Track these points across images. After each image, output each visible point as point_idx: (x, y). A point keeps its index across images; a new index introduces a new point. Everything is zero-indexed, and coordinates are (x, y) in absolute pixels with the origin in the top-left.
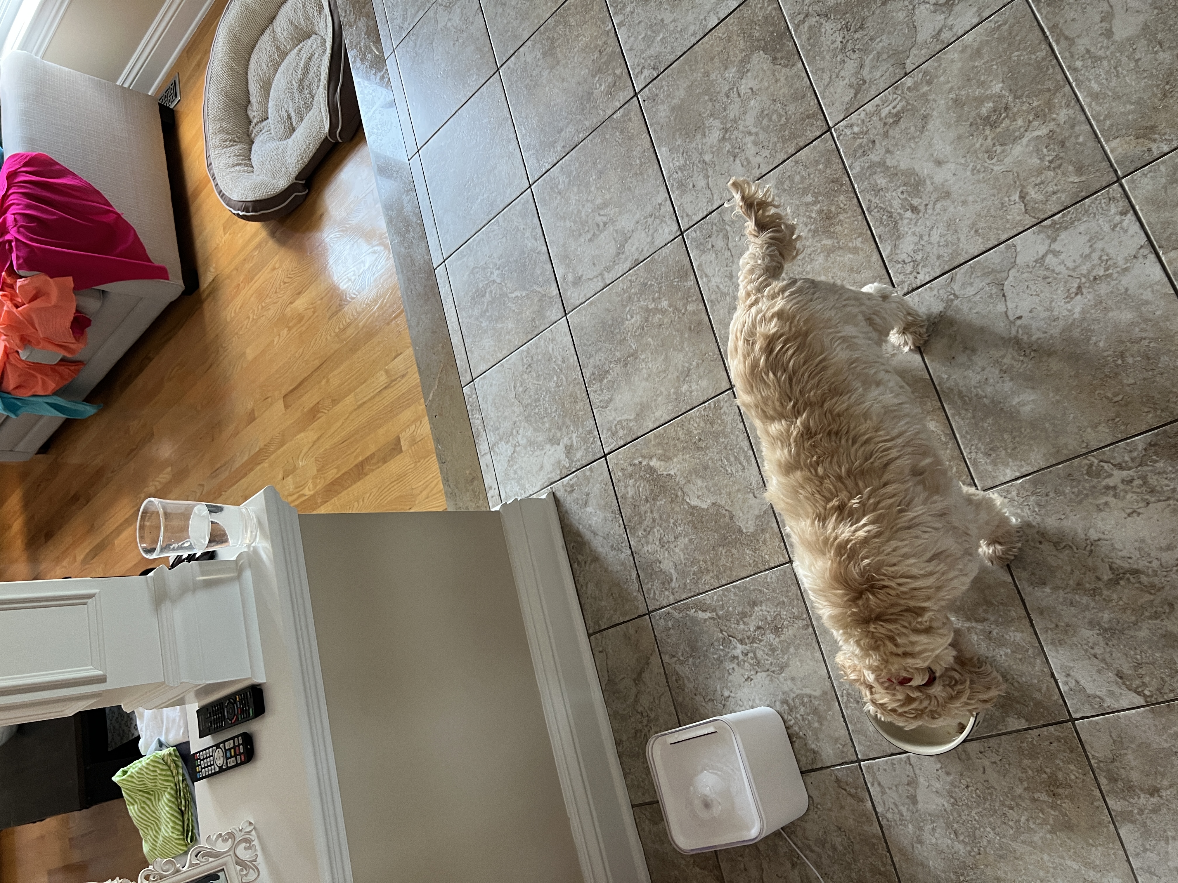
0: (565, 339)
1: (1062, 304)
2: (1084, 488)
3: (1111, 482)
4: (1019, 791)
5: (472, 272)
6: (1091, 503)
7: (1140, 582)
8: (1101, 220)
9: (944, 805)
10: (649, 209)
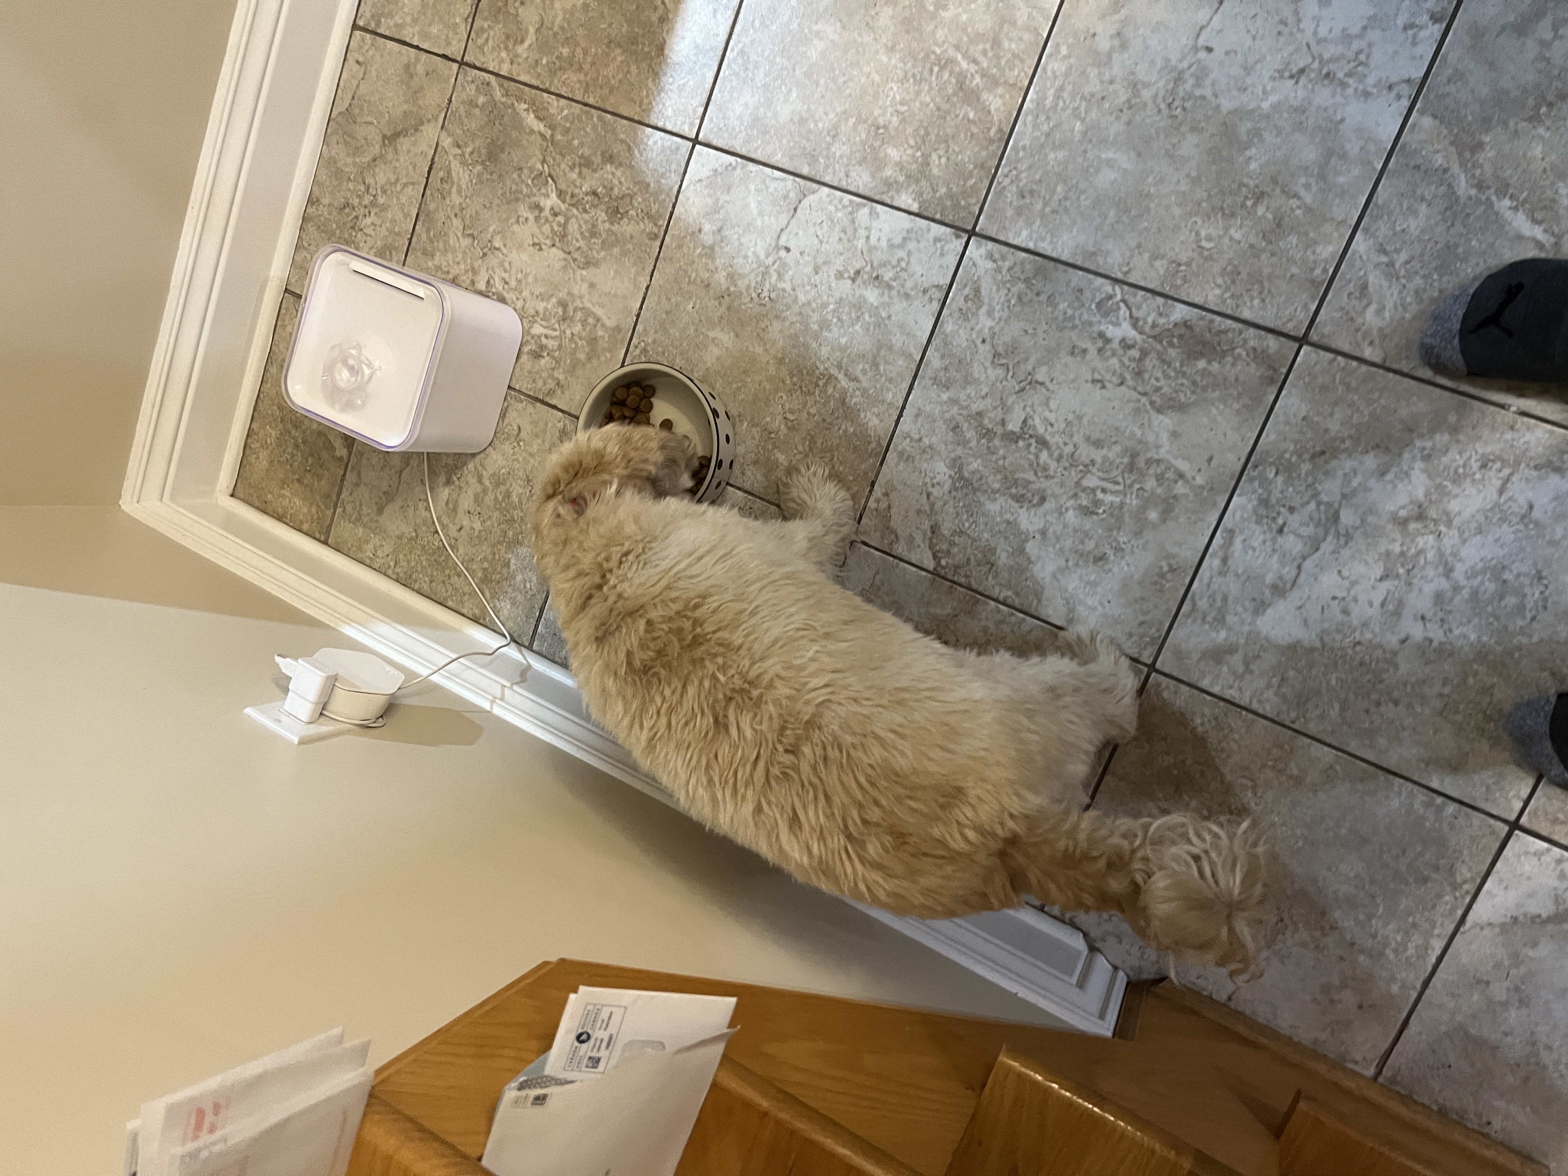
1: (1267, 76)
2: (1080, 316)
3: (1110, 331)
6: (1070, 339)
7: (1037, 456)
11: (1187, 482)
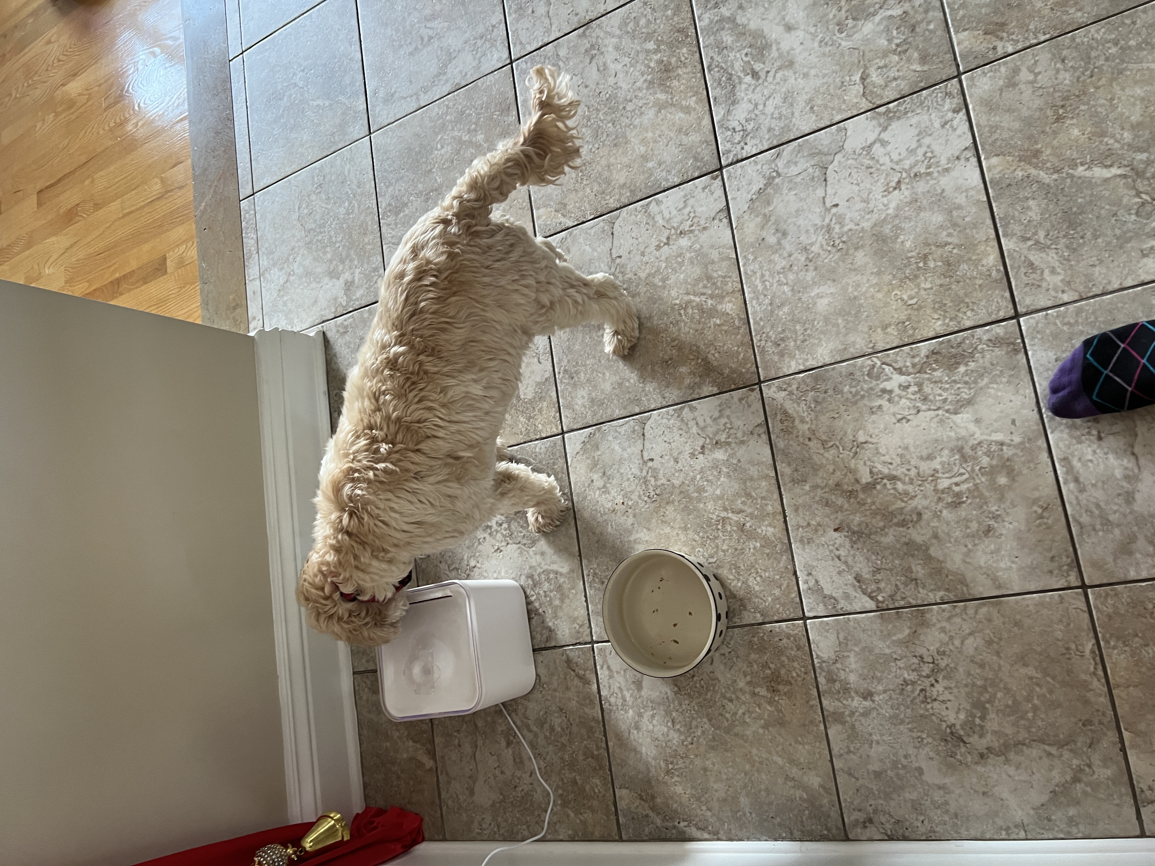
0: (365, 163)
1: (880, 197)
2: (862, 387)
3: (888, 386)
4: (741, 684)
5: (272, 70)
6: (865, 405)
7: (894, 489)
8: (933, 115)
9: (667, 694)
11: (1009, 445)
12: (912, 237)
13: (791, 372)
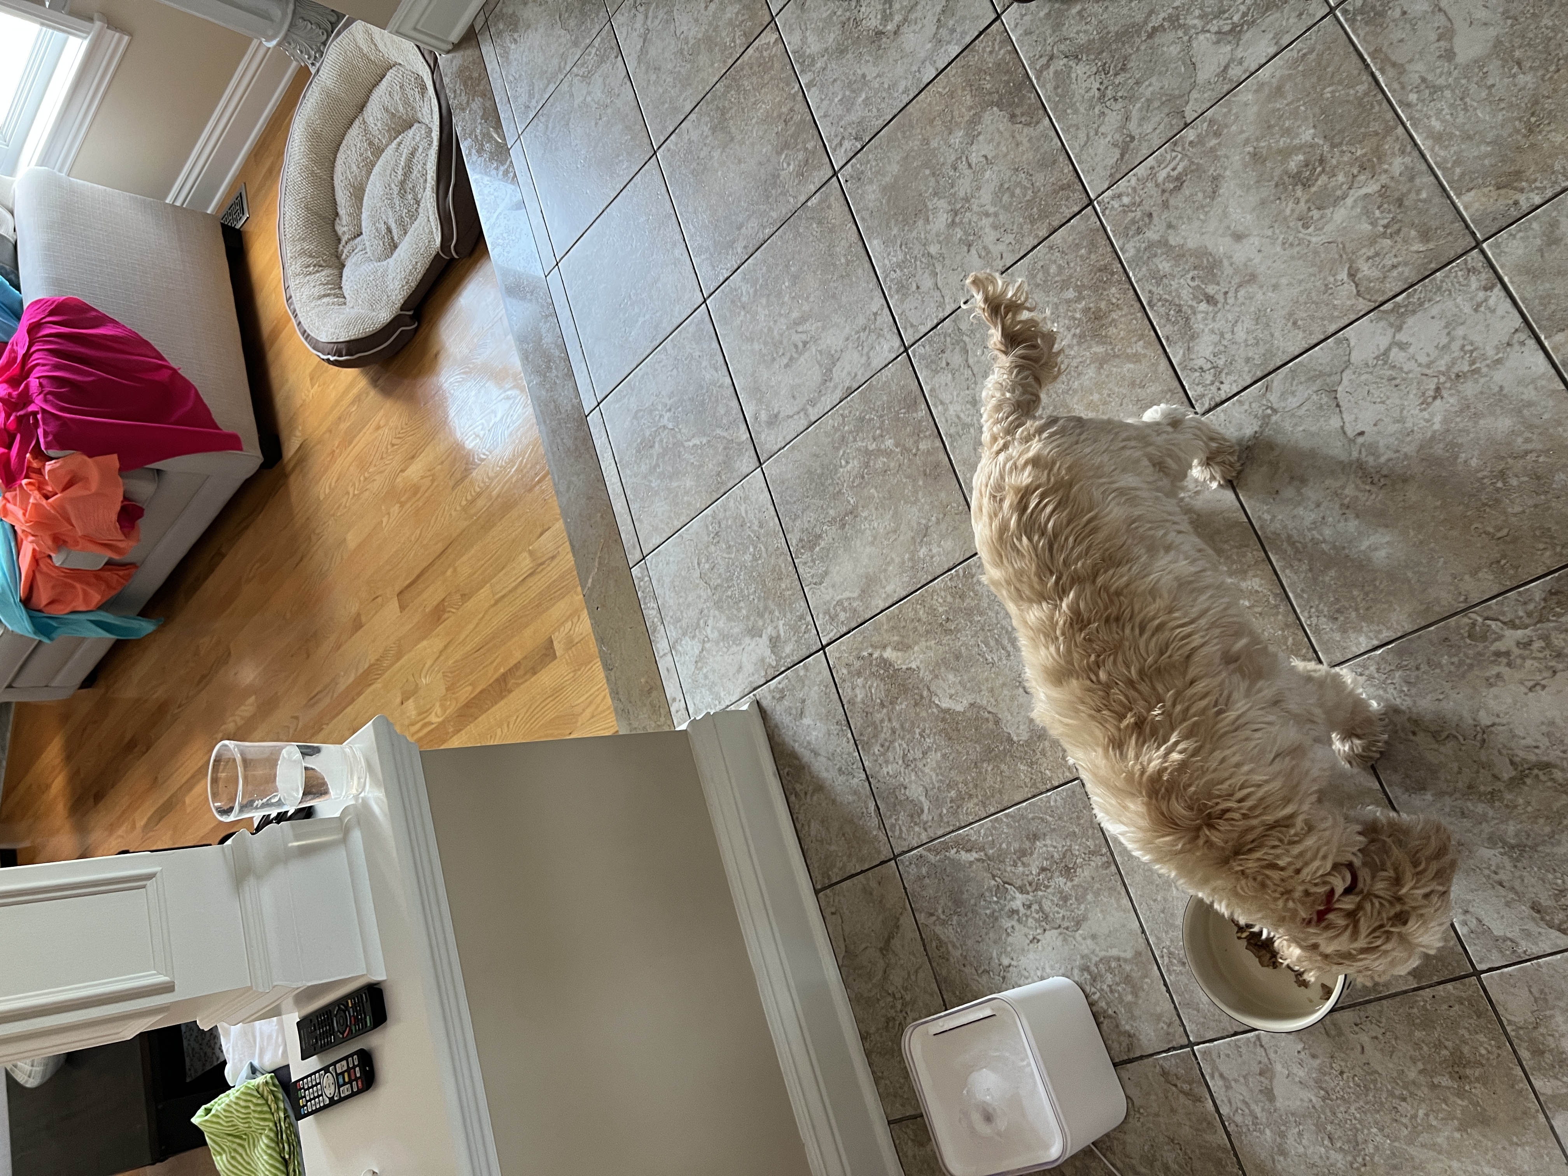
0: (762, 497)
1: (1417, 412)
2: (1466, 655)
4: (1412, 1074)
5: (635, 417)
6: (1478, 676)
8: (1459, 300)
9: (1311, 1101)
10: (861, 321)
12: (1476, 453)
13: (1362, 650)
